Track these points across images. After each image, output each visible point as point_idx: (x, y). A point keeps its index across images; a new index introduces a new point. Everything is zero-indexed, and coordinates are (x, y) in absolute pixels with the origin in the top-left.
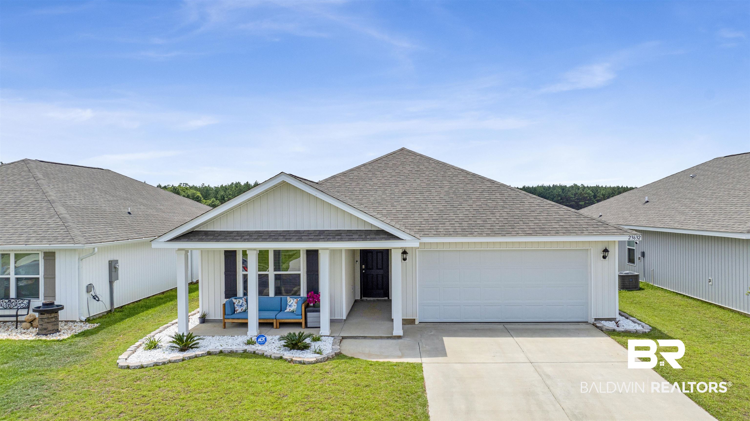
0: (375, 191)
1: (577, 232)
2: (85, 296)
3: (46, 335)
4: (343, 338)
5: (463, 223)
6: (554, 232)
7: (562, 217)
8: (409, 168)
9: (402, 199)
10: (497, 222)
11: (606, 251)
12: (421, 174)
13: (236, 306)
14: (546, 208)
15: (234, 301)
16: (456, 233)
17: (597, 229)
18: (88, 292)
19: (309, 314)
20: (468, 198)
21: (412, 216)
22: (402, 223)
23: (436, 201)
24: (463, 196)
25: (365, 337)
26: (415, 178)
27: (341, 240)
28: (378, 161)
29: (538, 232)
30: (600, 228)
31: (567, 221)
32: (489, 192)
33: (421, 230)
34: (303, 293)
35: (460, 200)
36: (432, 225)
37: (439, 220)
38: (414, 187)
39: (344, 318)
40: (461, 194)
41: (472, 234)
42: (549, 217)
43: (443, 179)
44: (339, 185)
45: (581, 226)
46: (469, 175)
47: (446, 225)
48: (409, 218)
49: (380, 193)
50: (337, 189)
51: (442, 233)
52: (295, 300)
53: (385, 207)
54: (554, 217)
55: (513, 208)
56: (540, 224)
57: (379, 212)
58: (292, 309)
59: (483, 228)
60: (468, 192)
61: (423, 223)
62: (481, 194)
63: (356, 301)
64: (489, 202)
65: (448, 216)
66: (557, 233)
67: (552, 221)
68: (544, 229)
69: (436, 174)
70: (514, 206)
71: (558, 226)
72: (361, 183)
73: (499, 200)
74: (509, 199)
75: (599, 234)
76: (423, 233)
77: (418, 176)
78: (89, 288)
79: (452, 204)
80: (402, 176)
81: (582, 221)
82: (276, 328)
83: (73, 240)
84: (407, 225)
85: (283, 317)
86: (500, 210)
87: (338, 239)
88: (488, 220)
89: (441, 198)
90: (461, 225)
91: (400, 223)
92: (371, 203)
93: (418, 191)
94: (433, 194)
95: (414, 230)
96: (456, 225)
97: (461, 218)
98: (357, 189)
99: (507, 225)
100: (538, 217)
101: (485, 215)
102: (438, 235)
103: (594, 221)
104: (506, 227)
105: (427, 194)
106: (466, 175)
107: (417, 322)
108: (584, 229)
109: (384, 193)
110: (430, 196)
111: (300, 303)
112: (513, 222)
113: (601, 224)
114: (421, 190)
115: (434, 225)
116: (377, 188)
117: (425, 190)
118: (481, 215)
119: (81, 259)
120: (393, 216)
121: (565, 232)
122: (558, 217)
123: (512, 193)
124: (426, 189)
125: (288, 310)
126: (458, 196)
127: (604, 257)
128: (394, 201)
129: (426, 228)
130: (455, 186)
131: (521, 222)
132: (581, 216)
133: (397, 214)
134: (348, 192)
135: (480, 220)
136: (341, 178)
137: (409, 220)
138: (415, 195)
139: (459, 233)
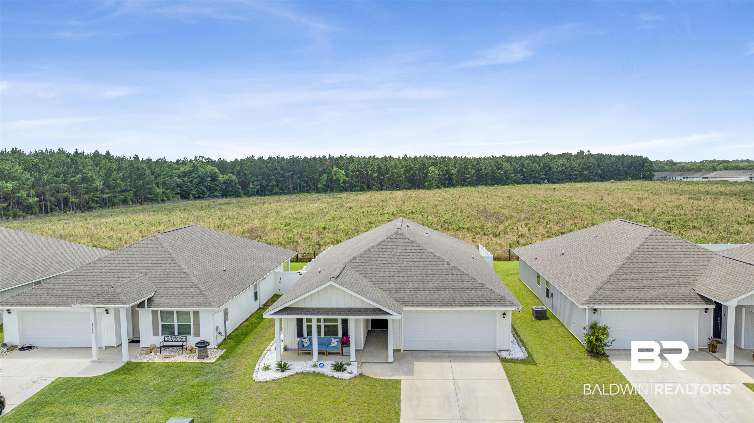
0: (379, 271)
1: (488, 305)
2: (216, 333)
3: (203, 359)
4: (362, 363)
5: (428, 297)
6: (476, 305)
7: (482, 293)
8: (400, 250)
9: (395, 277)
10: (446, 297)
11: (504, 314)
12: (407, 256)
13: (304, 343)
14: (475, 286)
15: (303, 340)
16: (423, 305)
17: (500, 303)
18: (216, 331)
19: (343, 348)
20: (433, 277)
21: (400, 291)
22: (394, 297)
23: (414, 279)
24: (430, 275)
25: (373, 362)
26: (403, 259)
27: (361, 315)
28: (382, 243)
29: (467, 304)
30: (502, 302)
31: (485, 297)
32: (446, 272)
33: (404, 303)
34: (340, 335)
35: (428, 279)
36: (410, 299)
37: (415, 295)
38: (402, 267)
39: (362, 348)
40: (430, 274)
41: (431, 306)
42: (475, 293)
43: (420, 261)
44: (358, 265)
45: (491, 301)
46: (435, 258)
47: (418, 299)
48: (398, 293)
49: (382, 272)
50: (357, 268)
51: (415, 304)
52: (336, 340)
53: (385, 284)
54: (478, 293)
55: (457, 286)
56: (470, 299)
57: (381, 288)
58: (334, 345)
59: (438, 301)
60: (433, 272)
61: (406, 297)
62: (441, 274)
63: (369, 331)
64: (444, 280)
65: (420, 291)
66: (477, 306)
67: (476, 297)
68: (471, 303)
69: (416, 256)
70: (458, 284)
71: (479, 301)
72: (371, 263)
73: (450, 279)
74: (456, 279)
75: (499, 306)
76: (405, 304)
77: (405, 258)
78: (217, 328)
79: (423, 282)
80: (395, 258)
81: (493, 297)
82: (327, 355)
83: (210, 305)
84: (396, 299)
85: (329, 350)
86: (449, 288)
87: (360, 314)
88: (441, 295)
89: (417, 277)
90: (426, 299)
91: (393, 297)
92: (377, 281)
93: (404, 271)
94: (413, 274)
95: (401, 302)
96: (423, 299)
97: (427, 293)
98: (369, 269)
99: (451, 299)
100: (469, 293)
101: (440, 291)
102: (412, 306)
103: (500, 297)
104: (451, 301)
105: (409, 274)
106: (434, 258)
107: (402, 351)
108: (493, 303)
109: (385, 272)
110: (411, 276)
111: (339, 342)
112: (455, 297)
113: (502, 299)
114: (406, 270)
115: (411, 299)
116: (380, 268)
117: (408, 271)
118: (438, 291)
119: (213, 314)
120: (389, 291)
121: (481, 304)
122: (480, 293)
123: (459, 274)
124: (409, 269)
125: (332, 345)
126: (427, 275)
127: (504, 317)
128: (390, 279)
129: (407, 301)
130: (426, 267)
131: (459, 297)
132: (493, 293)
133: (392, 290)
134: (363, 271)
135: (437, 295)
136: (359, 259)
137: (398, 295)
138: (402, 274)
139: (424, 305)
